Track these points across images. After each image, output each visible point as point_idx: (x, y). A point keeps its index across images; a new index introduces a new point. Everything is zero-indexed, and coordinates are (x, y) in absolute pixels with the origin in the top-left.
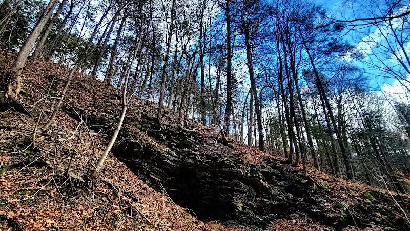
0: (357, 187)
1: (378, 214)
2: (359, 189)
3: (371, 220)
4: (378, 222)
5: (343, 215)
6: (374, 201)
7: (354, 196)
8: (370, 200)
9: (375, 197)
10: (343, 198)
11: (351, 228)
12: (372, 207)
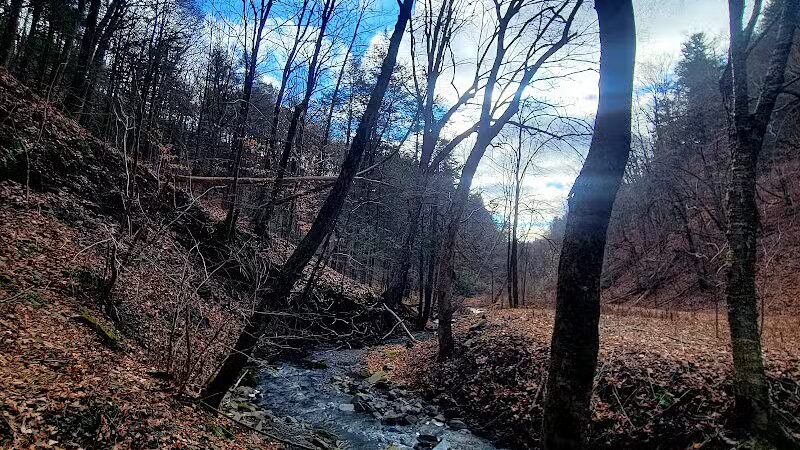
0: (70, 127)
1: (85, 179)
2: (73, 131)
3: (64, 184)
4: (76, 190)
5: (9, 160)
6: (90, 159)
7: (54, 137)
8: (84, 154)
9: (95, 154)
10: (29, 133)
11: (14, 185)
12: (80, 165)
